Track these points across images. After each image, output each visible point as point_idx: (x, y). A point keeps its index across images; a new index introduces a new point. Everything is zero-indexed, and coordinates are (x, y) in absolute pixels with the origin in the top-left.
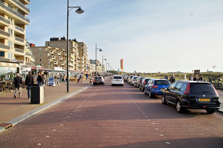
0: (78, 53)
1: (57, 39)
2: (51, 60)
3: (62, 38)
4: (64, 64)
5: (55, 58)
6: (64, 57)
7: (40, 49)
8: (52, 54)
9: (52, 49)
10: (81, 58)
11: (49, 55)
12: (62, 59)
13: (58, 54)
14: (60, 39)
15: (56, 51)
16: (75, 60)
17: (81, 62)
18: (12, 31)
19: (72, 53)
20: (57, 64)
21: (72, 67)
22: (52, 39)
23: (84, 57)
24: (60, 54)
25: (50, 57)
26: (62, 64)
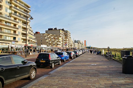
0: (64, 37)
1: (52, 29)
2: (47, 41)
3: (55, 29)
4: (55, 43)
5: (49, 40)
6: (55, 39)
7: (41, 35)
8: (48, 38)
9: (48, 35)
10: (66, 40)
11: (46, 38)
12: (54, 40)
13: (52, 37)
14: (53, 29)
15: (50, 36)
16: (62, 41)
17: (66, 42)
18: (20, 26)
19: (60, 37)
20: (50, 43)
21: (60, 45)
22: (49, 29)
23: (68, 39)
24: (53, 38)
25: (47, 39)
26: (54, 43)
